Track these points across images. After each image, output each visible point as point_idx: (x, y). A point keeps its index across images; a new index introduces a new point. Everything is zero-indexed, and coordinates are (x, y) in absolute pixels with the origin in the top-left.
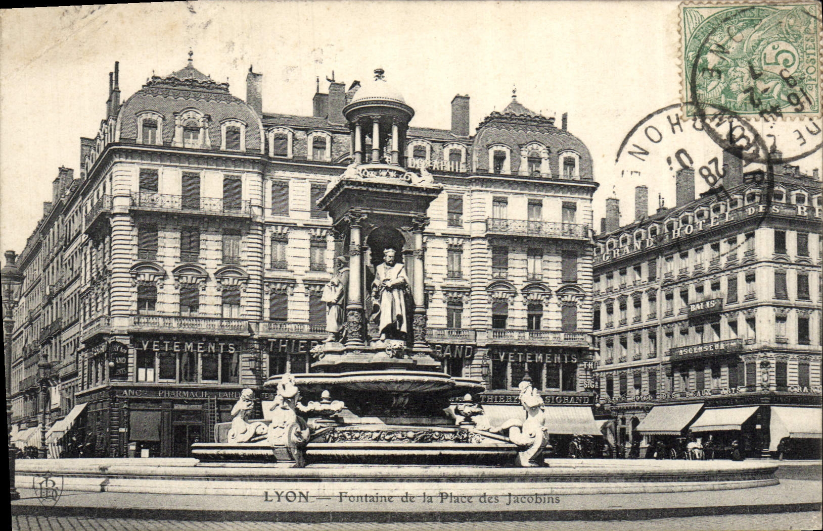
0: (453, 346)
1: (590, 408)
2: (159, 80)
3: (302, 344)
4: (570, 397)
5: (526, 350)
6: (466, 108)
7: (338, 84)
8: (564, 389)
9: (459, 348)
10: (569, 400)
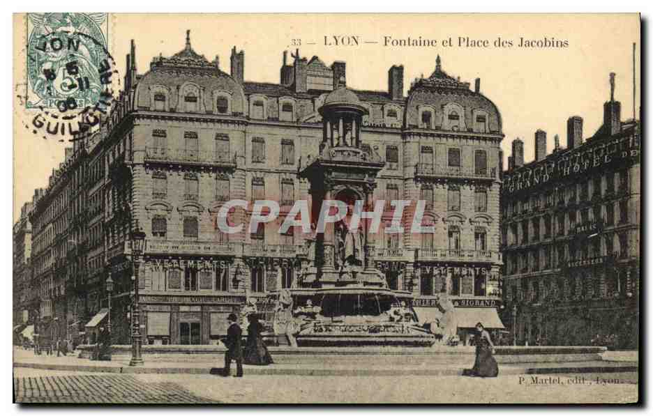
0: (390, 263)
1: (495, 309)
2: (166, 61)
3: (276, 261)
4: (480, 301)
5: (446, 265)
6: (400, 76)
7: (301, 60)
8: (475, 295)
9: (396, 264)
10: (480, 303)
